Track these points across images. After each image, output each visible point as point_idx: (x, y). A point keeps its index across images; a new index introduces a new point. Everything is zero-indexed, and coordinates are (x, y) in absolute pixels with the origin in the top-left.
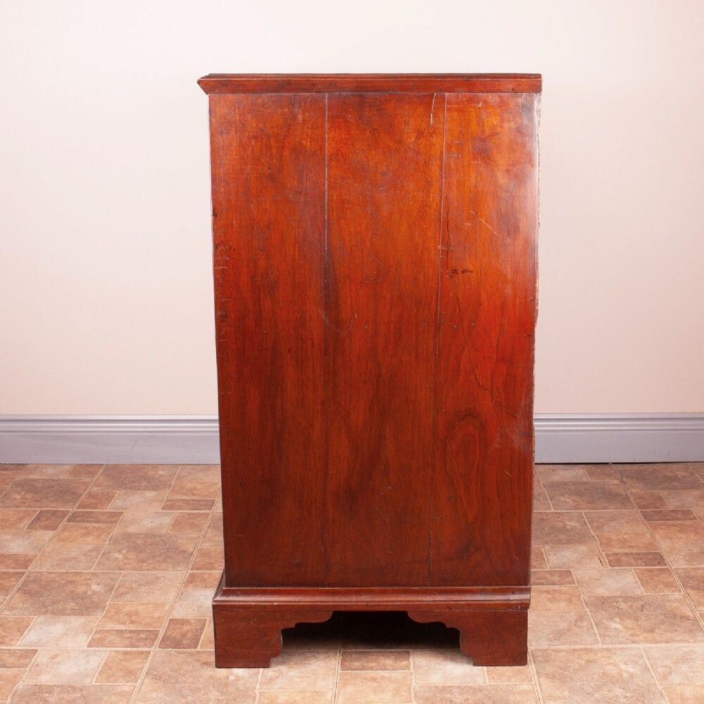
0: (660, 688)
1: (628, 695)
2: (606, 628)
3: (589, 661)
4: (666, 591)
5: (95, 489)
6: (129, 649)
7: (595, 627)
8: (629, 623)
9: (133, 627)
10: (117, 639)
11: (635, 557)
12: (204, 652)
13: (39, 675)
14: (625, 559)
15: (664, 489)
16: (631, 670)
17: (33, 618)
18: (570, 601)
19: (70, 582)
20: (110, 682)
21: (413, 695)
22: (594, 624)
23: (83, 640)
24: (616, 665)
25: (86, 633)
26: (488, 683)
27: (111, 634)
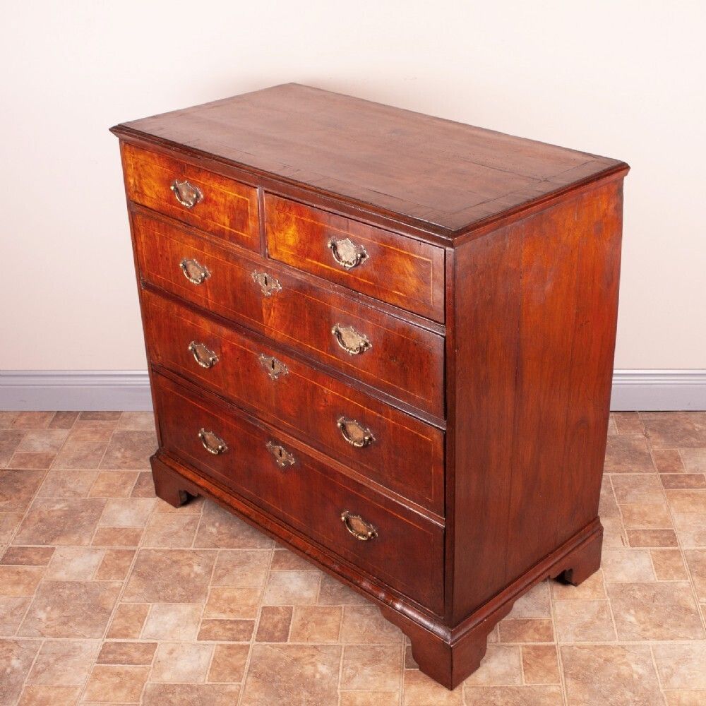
0: (663, 691)
1: (636, 699)
2: (623, 622)
3: (607, 660)
6: (231, 643)
7: (614, 620)
8: (642, 615)
9: (232, 617)
10: (221, 631)
11: (653, 535)
12: (294, 646)
13: (162, 673)
14: (643, 537)
15: (682, 446)
16: (641, 671)
17: (149, 606)
19: (175, 562)
20: (220, 681)
21: (464, 697)
22: (613, 615)
23: (193, 632)
24: (629, 665)
25: (194, 623)
26: (524, 684)
27: (215, 625)
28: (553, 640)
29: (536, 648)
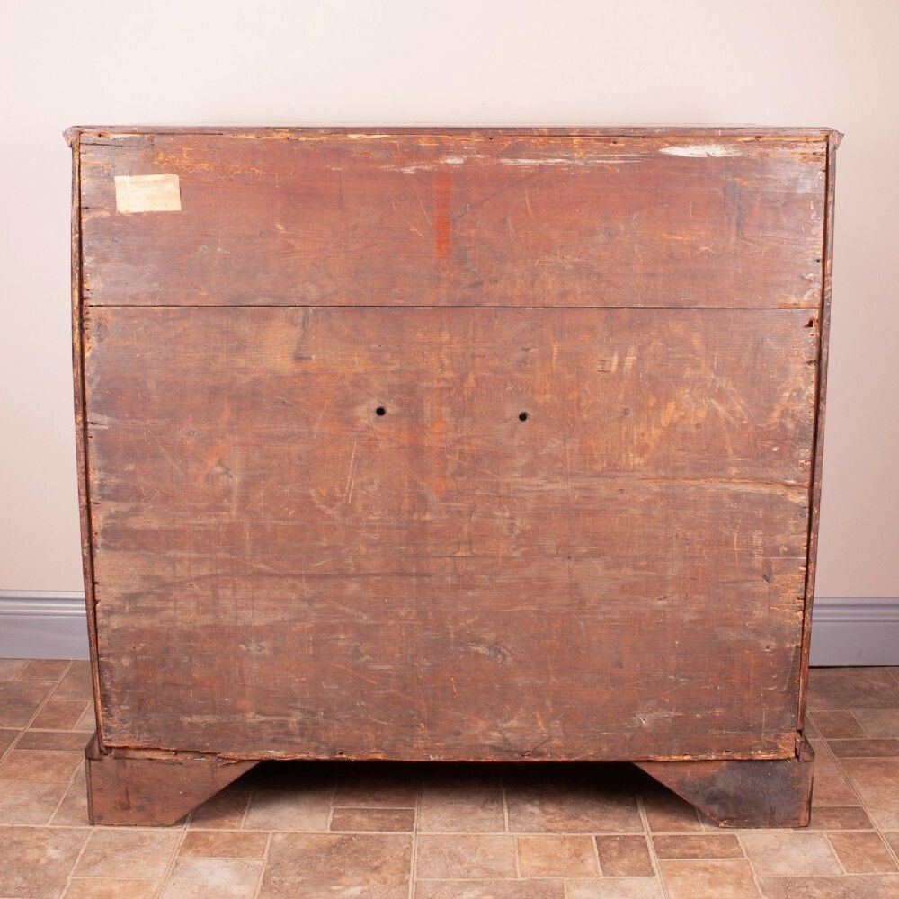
4: (876, 869)
5: (57, 698)
11: (827, 814)
15: (856, 707)
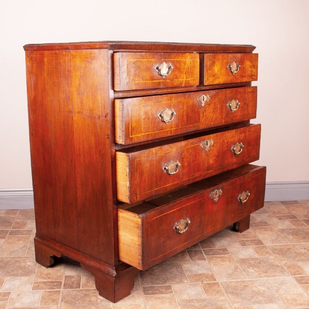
0: (277, 296)
1: (265, 299)
2: (248, 272)
3: (245, 286)
4: (267, 255)
5: (18, 220)
7: (243, 272)
8: (256, 269)
9: (50, 280)
10: (44, 286)
11: (251, 242)
12: (84, 290)
13: (14, 304)
14: (247, 243)
16: (263, 289)
17: (5, 278)
18: (230, 261)
19: (18, 261)
21: (177, 304)
22: (242, 270)
23: (29, 287)
24: (256, 287)
25: (30, 283)
26: (207, 297)
27: (41, 284)
28: (216, 280)
29: (208, 284)
